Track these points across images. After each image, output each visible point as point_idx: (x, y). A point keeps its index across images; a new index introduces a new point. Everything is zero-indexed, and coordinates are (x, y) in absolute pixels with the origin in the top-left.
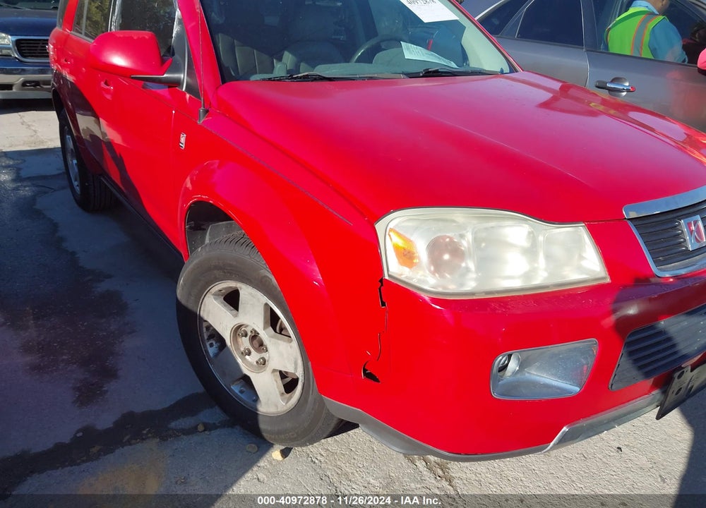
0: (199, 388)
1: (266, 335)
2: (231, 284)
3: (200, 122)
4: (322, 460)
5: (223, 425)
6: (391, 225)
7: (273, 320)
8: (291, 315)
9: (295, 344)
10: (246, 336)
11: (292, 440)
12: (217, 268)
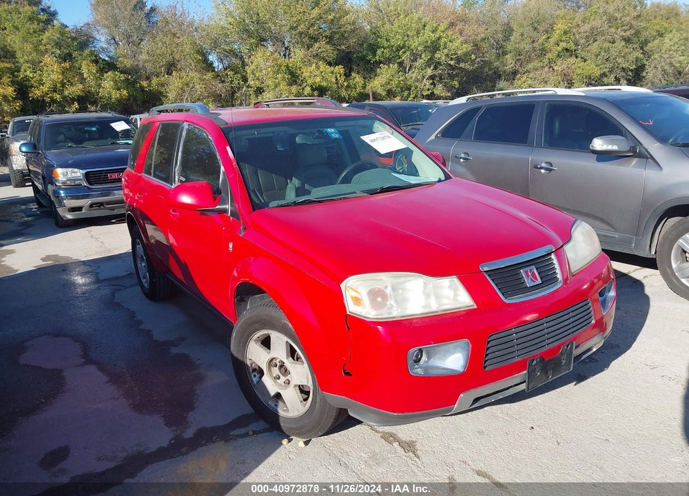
0: (248, 409)
1: (289, 363)
2: (265, 332)
3: (241, 235)
4: (331, 445)
5: (265, 431)
6: (348, 285)
7: (292, 353)
8: (301, 345)
9: (306, 365)
10: (276, 366)
11: (310, 431)
12: (257, 322)
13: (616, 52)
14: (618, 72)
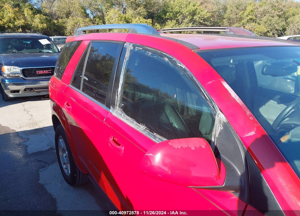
13: (274, 21)
14: (274, 31)
